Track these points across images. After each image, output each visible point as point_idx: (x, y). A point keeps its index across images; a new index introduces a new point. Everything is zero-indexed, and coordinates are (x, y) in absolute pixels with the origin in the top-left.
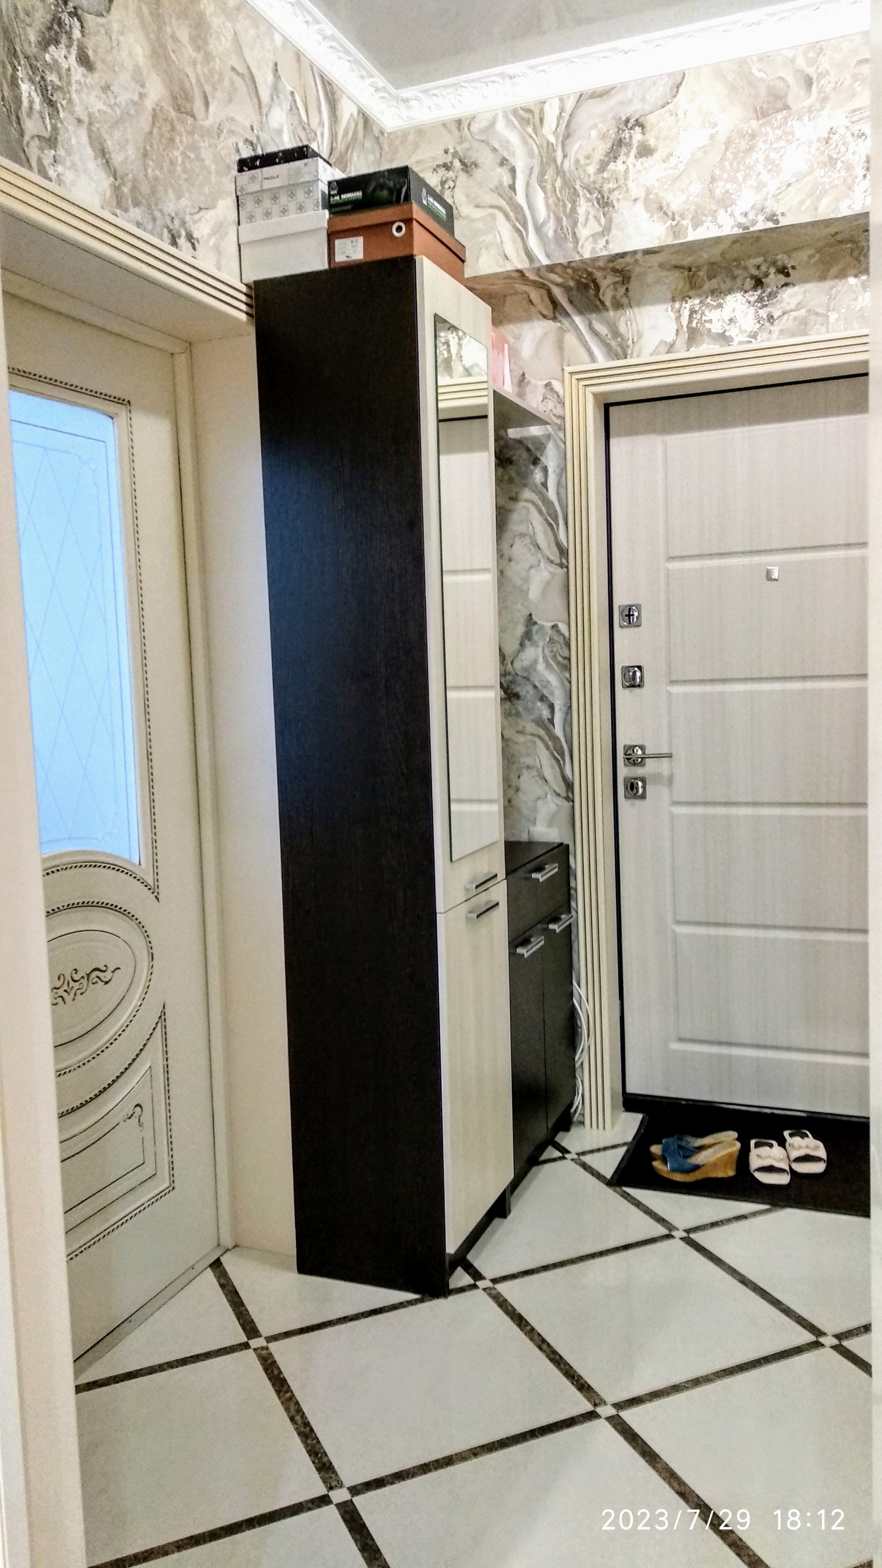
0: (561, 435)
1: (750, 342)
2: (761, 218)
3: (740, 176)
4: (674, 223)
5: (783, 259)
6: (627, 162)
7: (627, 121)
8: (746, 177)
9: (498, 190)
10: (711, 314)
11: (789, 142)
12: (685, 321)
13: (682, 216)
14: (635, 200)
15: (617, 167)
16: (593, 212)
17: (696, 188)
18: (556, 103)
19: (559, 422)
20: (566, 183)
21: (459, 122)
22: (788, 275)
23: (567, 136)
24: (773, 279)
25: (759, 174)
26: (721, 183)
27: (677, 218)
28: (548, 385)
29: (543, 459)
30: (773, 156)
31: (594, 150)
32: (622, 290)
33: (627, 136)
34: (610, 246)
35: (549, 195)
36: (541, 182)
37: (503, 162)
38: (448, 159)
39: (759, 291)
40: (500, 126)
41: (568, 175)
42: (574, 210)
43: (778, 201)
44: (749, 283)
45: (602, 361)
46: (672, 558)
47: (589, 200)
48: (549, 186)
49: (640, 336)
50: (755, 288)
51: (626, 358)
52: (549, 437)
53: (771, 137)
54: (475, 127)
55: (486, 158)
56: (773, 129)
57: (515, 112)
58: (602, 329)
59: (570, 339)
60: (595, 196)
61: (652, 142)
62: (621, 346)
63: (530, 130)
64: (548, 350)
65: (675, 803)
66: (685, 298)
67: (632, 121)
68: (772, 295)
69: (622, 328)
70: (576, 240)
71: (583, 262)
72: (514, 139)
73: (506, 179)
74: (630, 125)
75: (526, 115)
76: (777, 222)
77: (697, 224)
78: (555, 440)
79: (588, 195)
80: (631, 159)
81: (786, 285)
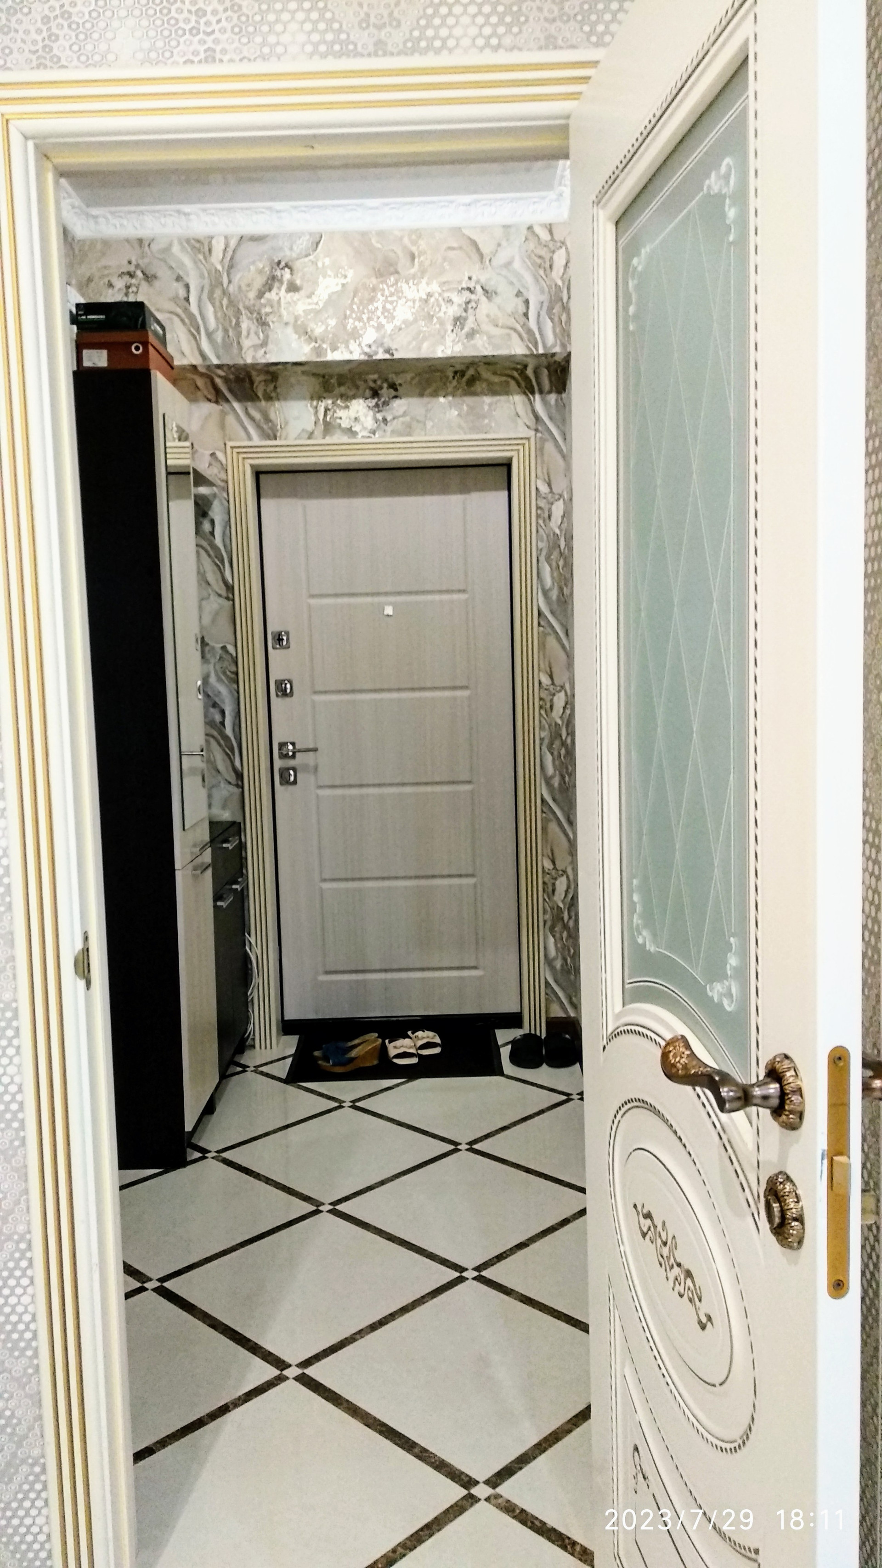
0: (225, 495)
1: (369, 437)
2: (381, 350)
3: (365, 317)
4: (317, 345)
5: (392, 377)
6: (280, 294)
7: (279, 263)
8: (369, 319)
9: (175, 299)
10: (340, 413)
11: (400, 298)
12: (321, 416)
13: (323, 341)
14: (287, 324)
15: (272, 296)
16: (253, 328)
17: (332, 322)
18: (222, 241)
19: (222, 484)
20: (231, 303)
21: (140, 241)
22: (396, 390)
23: (231, 267)
24: (385, 392)
25: (379, 318)
26: (351, 321)
27: (319, 342)
28: (213, 455)
29: (210, 513)
30: (388, 306)
31: (252, 280)
32: (272, 386)
33: (279, 274)
34: (268, 356)
35: (218, 309)
36: (211, 298)
37: (179, 278)
38: (132, 268)
39: (376, 400)
40: (176, 249)
41: (232, 297)
42: (238, 324)
43: (393, 340)
44: (368, 393)
45: (256, 440)
46: (313, 596)
47: (249, 318)
48: (217, 304)
49: (287, 423)
50: (373, 397)
51: (276, 439)
52: (215, 495)
53: (387, 293)
54: (154, 247)
55: (163, 273)
56: (388, 287)
57: (188, 241)
58: (257, 415)
59: (230, 419)
60: (255, 315)
61: (298, 282)
62: (271, 428)
63: (201, 257)
64: (212, 426)
65: (320, 787)
66: (320, 398)
67: (283, 264)
68: (386, 403)
69: (272, 416)
70: (240, 348)
71: (245, 365)
72: (187, 261)
73: (182, 293)
74: (281, 266)
75: (197, 245)
76: (392, 355)
77: (334, 349)
78: (221, 500)
79: (249, 314)
80: (283, 292)
81: (396, 397)
